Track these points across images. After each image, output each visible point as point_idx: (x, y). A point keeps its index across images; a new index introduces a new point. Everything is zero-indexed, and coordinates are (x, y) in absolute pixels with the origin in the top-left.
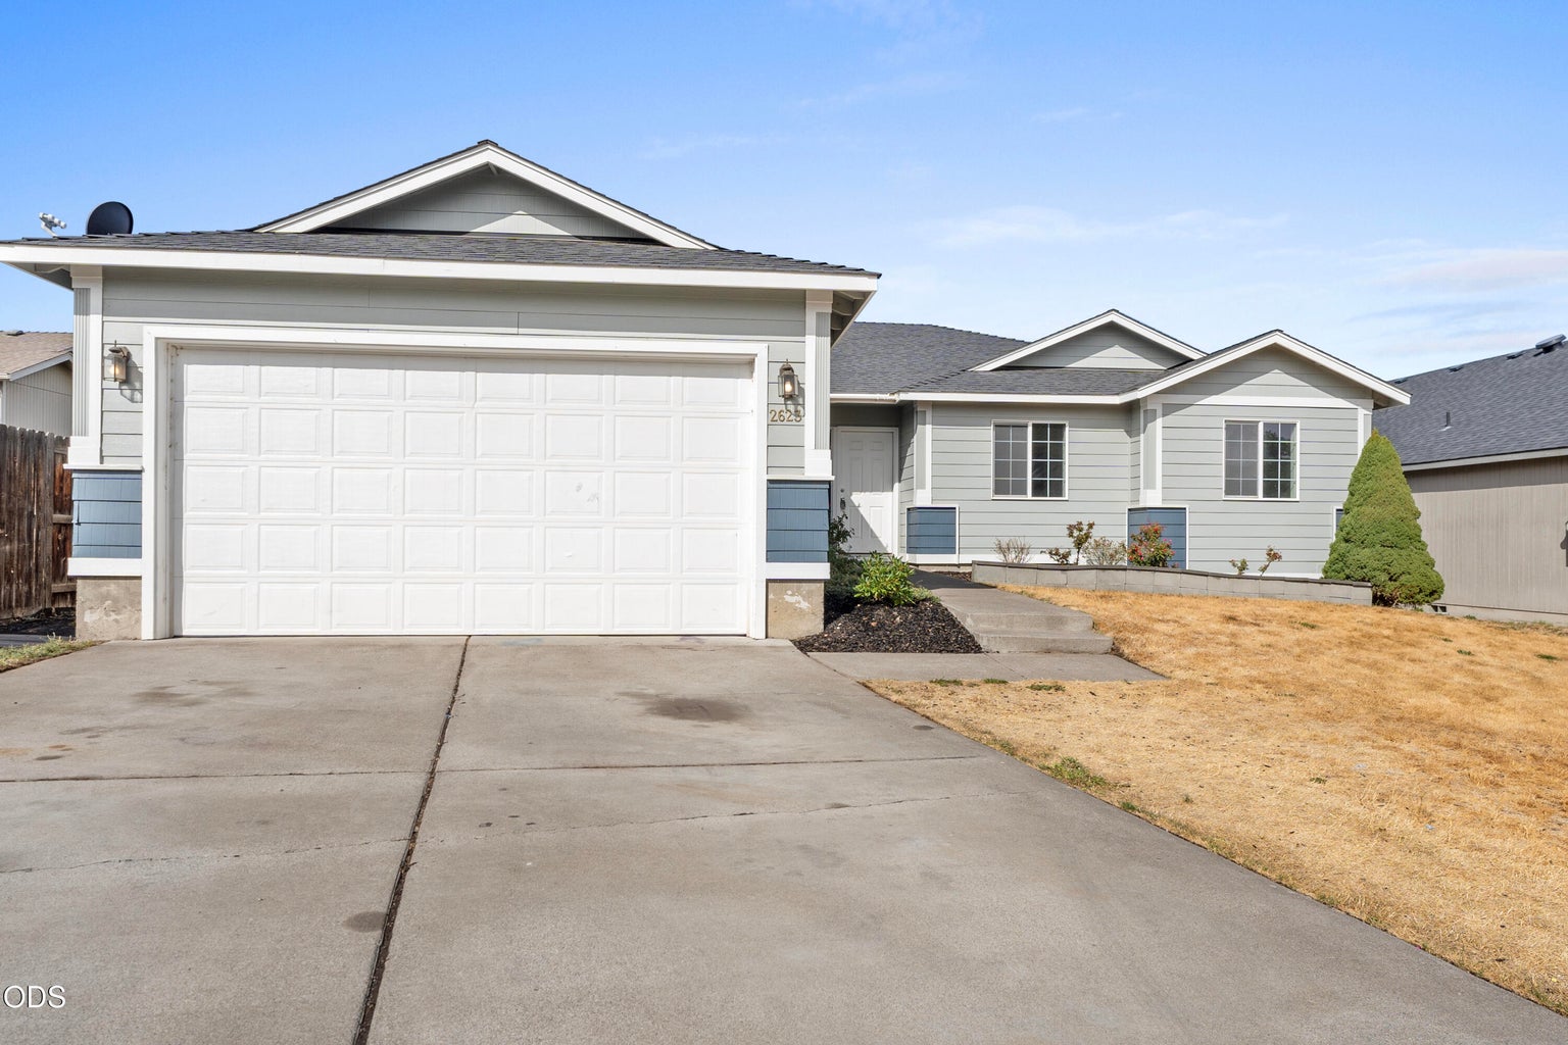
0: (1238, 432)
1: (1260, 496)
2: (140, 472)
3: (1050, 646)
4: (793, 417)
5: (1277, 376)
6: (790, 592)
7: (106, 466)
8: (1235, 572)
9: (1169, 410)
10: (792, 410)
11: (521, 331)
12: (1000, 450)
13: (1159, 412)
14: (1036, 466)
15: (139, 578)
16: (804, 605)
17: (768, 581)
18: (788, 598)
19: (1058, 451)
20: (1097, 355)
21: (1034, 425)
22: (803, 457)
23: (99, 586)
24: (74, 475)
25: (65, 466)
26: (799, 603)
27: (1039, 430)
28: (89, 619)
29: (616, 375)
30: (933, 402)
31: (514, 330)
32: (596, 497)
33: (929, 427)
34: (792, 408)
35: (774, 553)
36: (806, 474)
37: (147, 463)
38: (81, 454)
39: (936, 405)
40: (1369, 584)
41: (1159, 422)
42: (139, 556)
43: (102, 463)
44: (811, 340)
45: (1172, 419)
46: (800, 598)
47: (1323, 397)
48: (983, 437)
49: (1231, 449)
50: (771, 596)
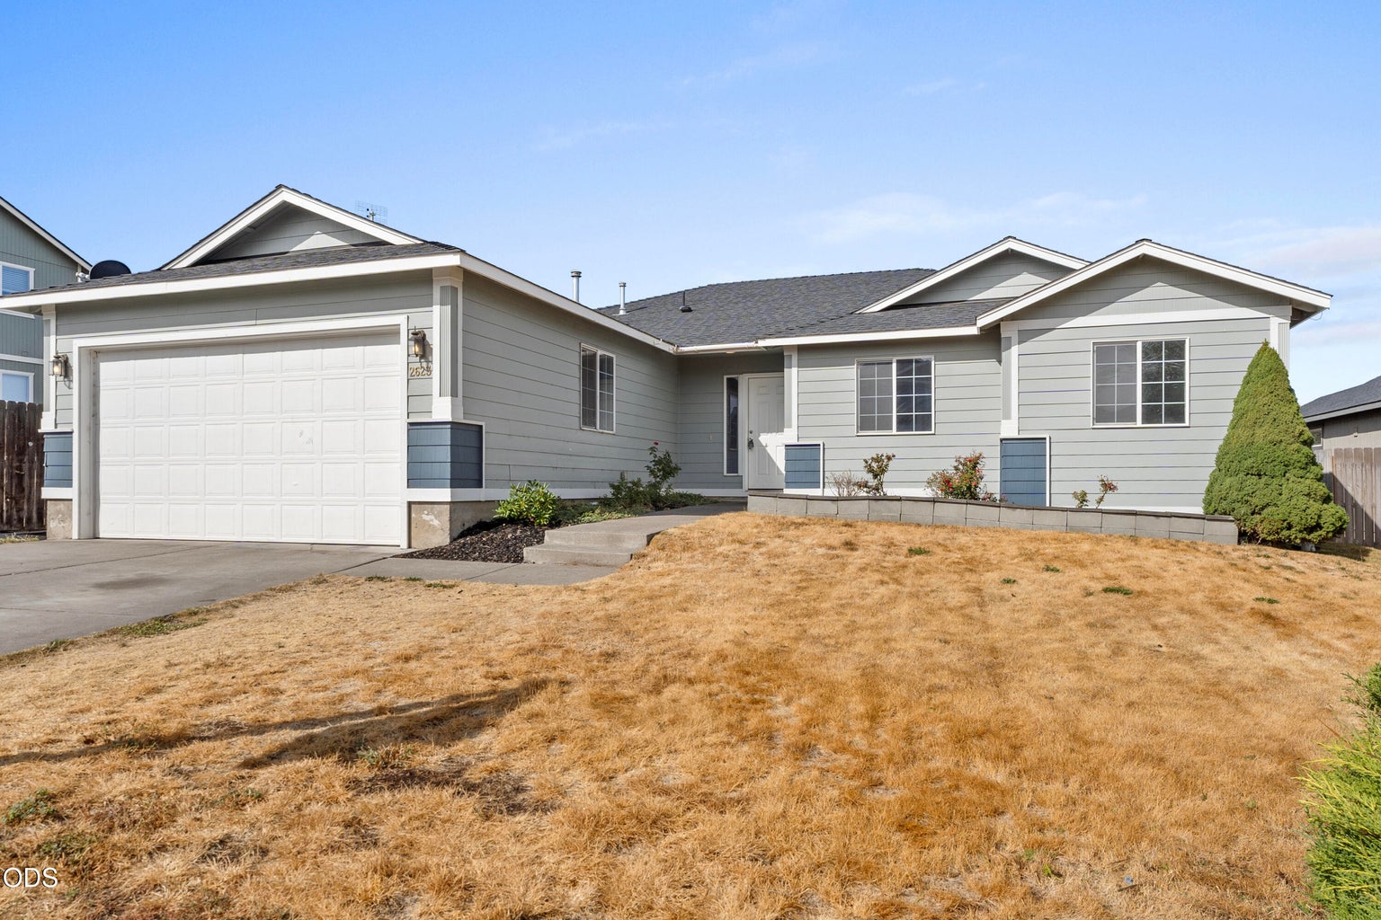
0: (1109, 355)
1: (1139, 423)
2: (71, 433)
3: (577, 558)
4: (425, 372)
5: (1160, 290)
6: (426, 512)
7: (58, 430)
8: (1074, 504)
9: (1025, 336)
10: (425, 366)
11: (259, 322)
12: (865, 388)
13: (1015, 338)
14: (900, 401)
15: (71, 500)
16: (436, 523)
17: (410, 504)
18: (425, 517)
19: (924, 386)
20: (1001, 285)
21: (898, 362)
22: (431, 404)
23: (56, 505)
24: (45, 436)
25: (39, 431)
26: (432, 520)
27: (904, 366)
28: (52, 525)
29: (323, 348)
30: (799, 346)
31: (253, 322)
32: (311, 441)
33: (794, 370)
34: (424, 365)
35: (413, 481)
36: (433, 417)
37: (75, 428)
38: (47, 424)
39: (802, 349)
40: (1231, 518)
41: (1015, 350)
42: (71, 486)
43: (56, 428)
44: (436, 308)
45: (1029, 346)
46: (433, 517)
47: (1223, 307)
48: (847, 376)
49: (1102, 374)
50: (413, 515)
